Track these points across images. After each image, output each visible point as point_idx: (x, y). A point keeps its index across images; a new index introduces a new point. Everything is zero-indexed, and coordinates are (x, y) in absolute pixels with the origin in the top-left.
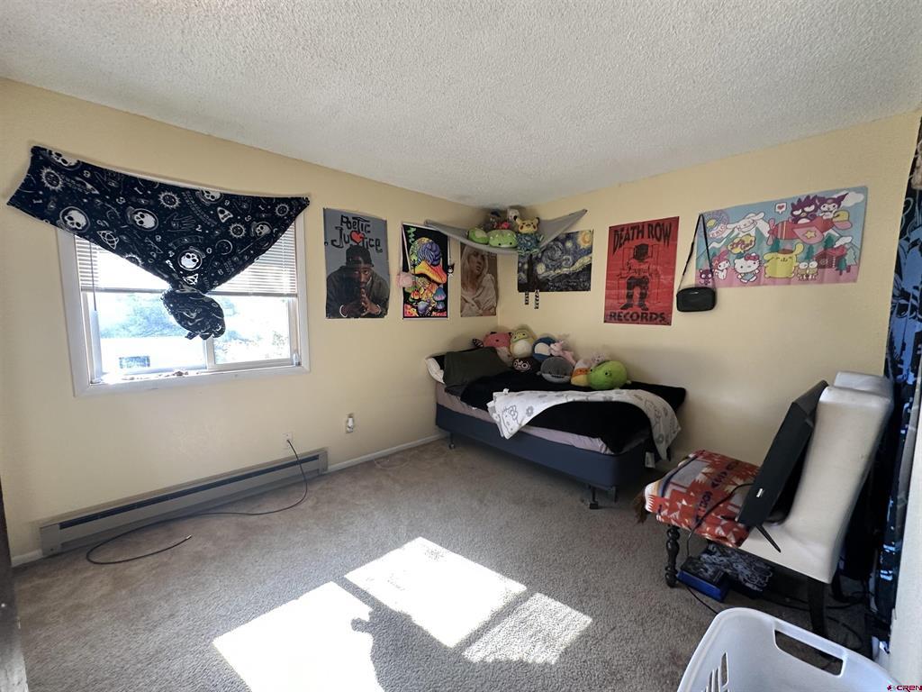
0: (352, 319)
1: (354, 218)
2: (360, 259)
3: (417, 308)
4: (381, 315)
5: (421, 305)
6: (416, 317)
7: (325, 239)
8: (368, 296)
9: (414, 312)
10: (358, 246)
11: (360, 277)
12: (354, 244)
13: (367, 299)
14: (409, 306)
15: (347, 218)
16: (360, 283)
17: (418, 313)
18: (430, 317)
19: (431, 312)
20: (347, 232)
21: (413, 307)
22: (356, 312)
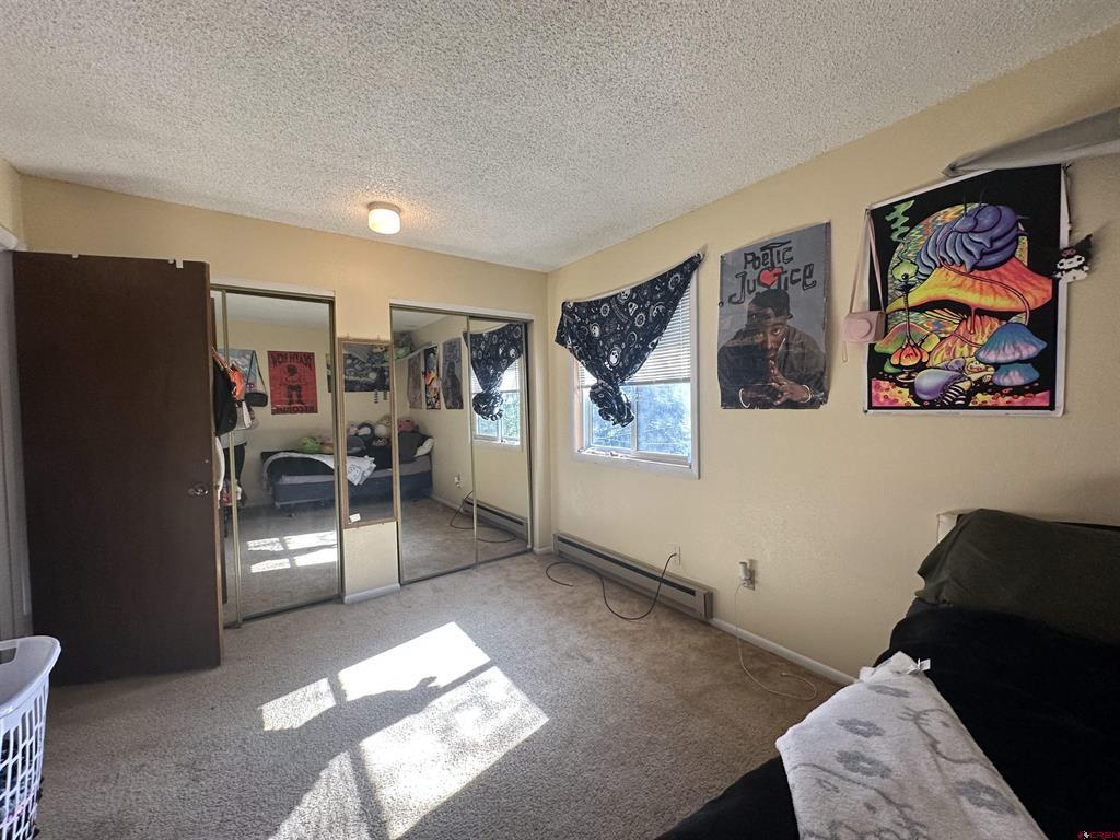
0: (757, 411)
1: (762, 249)
2: (770, 311)
3: (911, 387)
4: (814, 404)
5: (927, 380)
6: (908, 407)
7: (721, 298)
8: (782, 370)
9: (904, 396)
10: (769, 292)
11: (765, 342)
12: (763, 289)
13: (780, 377)
14: (885, 384)
15: (753, 254)
16: (766, 350)
17: (916, 399)
18: (965, 407)
19: (970, 394)
20: (752, 274)
21: (900, 385)
22: (766, 399)
